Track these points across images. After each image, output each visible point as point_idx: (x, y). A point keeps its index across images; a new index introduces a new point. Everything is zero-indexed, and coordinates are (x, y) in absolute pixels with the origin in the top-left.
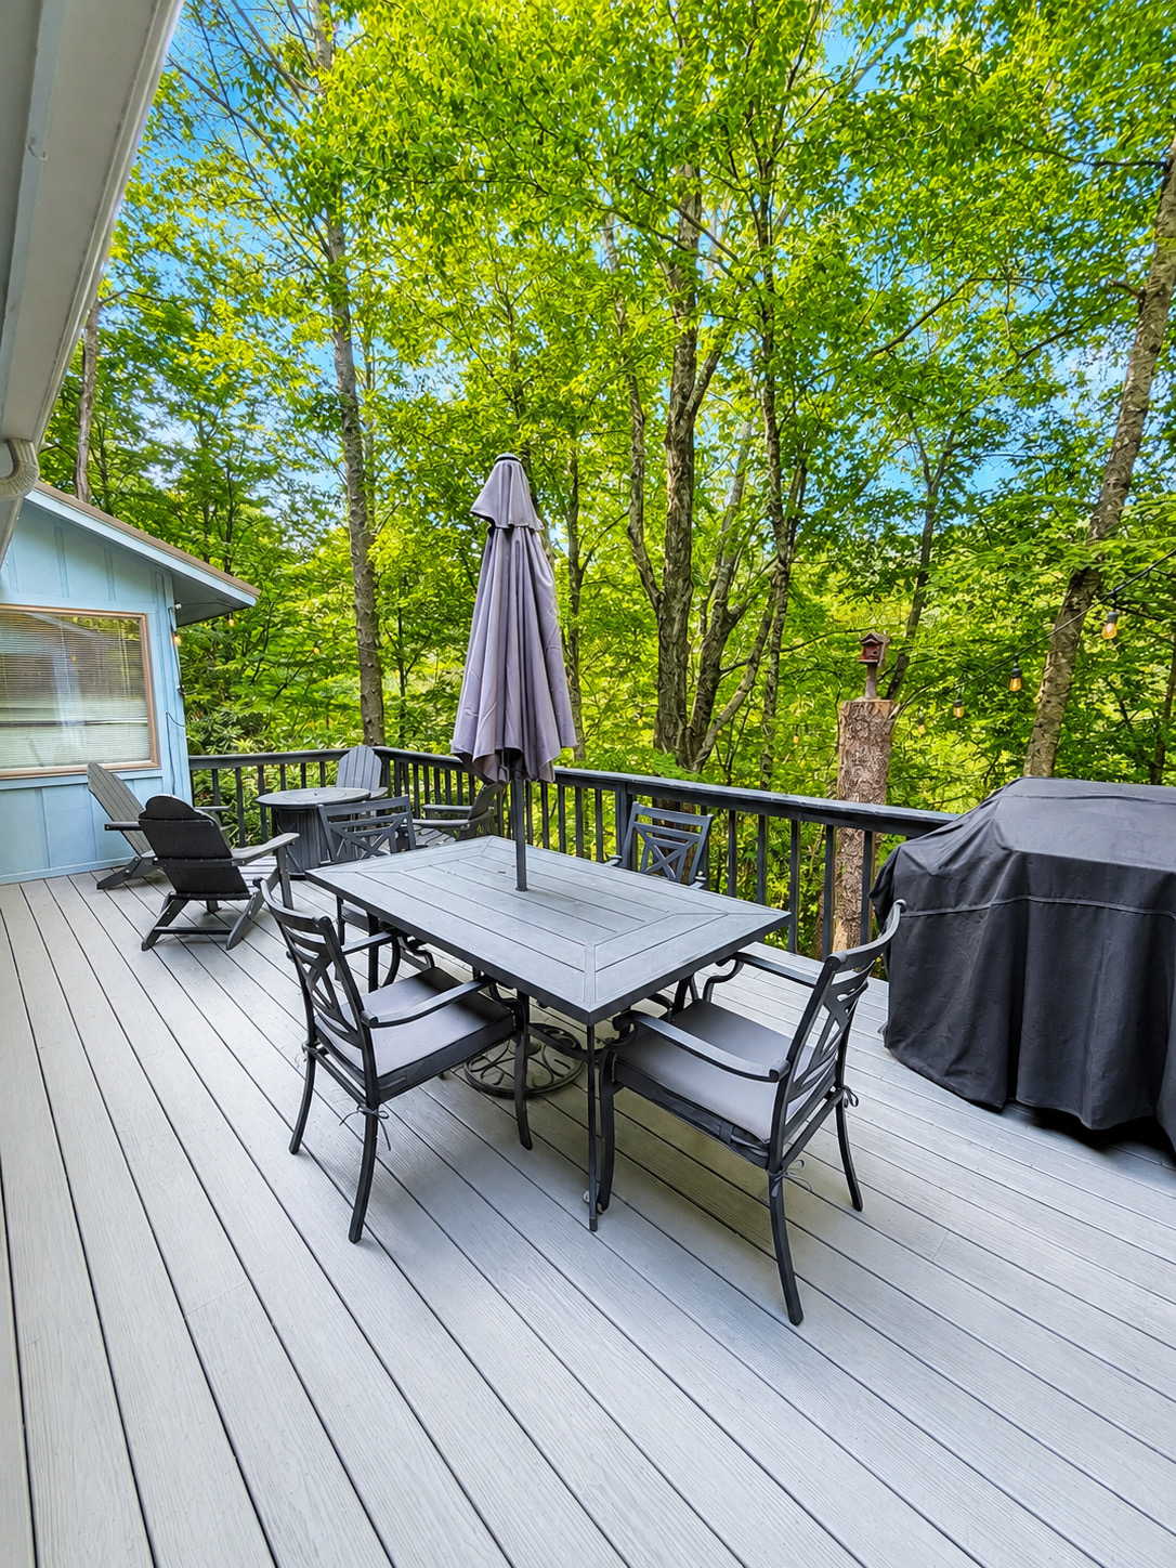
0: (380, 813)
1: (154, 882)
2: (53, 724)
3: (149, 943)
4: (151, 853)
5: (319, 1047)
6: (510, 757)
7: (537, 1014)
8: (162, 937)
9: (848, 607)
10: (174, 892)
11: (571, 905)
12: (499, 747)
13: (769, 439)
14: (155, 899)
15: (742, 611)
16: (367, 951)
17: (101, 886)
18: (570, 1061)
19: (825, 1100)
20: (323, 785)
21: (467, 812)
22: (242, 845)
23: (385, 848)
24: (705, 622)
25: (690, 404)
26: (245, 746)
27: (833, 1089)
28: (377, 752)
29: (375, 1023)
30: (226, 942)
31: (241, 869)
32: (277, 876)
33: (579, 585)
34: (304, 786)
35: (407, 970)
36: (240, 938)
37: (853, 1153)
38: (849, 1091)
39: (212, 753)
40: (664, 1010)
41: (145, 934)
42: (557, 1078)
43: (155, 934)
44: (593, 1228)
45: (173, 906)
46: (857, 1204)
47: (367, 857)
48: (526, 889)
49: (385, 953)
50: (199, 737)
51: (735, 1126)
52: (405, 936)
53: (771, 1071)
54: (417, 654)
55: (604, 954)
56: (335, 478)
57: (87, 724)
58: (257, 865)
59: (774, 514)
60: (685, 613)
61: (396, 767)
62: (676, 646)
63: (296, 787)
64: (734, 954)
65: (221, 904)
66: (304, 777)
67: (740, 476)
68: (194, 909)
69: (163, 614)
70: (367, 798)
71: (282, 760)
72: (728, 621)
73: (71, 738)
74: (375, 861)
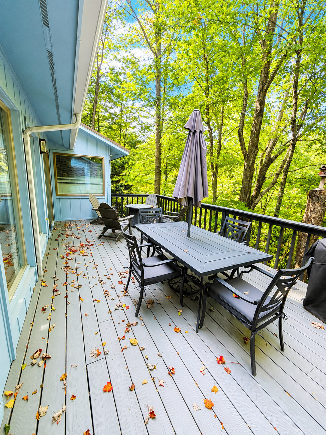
0: (156, 212)
1: (101, 224)
2: (85, 184)
3: (99, 238)
4: (101, 217)
5: (132, 269)
6: (189, 199)
7: (189, 272)
8: (102, 237)
9: (318, 157)
10: (105, 226)
11: (202, 243)
12: (186, 196)
13: (294, 97)
14: (102, 227)
15: (276, 157)
16: (147, 247)
17: (91, 223)
18: (197, 287)
19: (275, 315)
20: (142, 203)
21: (178, 214)
22: (122, 217)
23: (155, 221)
24: (262, 160)
25: (265, 88)
26: (125, 192)
27: (279, 313)
28: (157, 196)
29: (144, 265)
30: (115, 240)
31: (120, 223)
32: (129, 226)
33: (220, 149)
34: (137, 203)
35: (156, 254)
36: (119, 240)
37: (284, 334)
38: (284, 315)
39: (117, 193)
40: (226, 278)
41: (99, 235)
42: (193, 290)
43: (100, 236)
44: (197, 332)
45: (105, 230)
46: (282, 349)
47: (150, 223)
48: (189, 237)
49: (152, 249)
50: (115, 189)
51: (242, 315)
52: (156, 245)
53: (255, 301)
54: (171, 169)
55: (209, 258)
56: (153, 120)
57: (91, 184)
58: (124, 222)
59: (293, 124)
60: (254, 158)
61: (161, 200)
62: (250, 169)
63: (136, 204)
64: (251, 265)
65: (116, 231)
66: (138, 201)
67: (282, 112)
68: (109, 231)
69: (108, 157)
70: (152, 208)
71: (133, 196)
72: (271, 161)
73: (88, 187)
74: (151, 224)
